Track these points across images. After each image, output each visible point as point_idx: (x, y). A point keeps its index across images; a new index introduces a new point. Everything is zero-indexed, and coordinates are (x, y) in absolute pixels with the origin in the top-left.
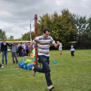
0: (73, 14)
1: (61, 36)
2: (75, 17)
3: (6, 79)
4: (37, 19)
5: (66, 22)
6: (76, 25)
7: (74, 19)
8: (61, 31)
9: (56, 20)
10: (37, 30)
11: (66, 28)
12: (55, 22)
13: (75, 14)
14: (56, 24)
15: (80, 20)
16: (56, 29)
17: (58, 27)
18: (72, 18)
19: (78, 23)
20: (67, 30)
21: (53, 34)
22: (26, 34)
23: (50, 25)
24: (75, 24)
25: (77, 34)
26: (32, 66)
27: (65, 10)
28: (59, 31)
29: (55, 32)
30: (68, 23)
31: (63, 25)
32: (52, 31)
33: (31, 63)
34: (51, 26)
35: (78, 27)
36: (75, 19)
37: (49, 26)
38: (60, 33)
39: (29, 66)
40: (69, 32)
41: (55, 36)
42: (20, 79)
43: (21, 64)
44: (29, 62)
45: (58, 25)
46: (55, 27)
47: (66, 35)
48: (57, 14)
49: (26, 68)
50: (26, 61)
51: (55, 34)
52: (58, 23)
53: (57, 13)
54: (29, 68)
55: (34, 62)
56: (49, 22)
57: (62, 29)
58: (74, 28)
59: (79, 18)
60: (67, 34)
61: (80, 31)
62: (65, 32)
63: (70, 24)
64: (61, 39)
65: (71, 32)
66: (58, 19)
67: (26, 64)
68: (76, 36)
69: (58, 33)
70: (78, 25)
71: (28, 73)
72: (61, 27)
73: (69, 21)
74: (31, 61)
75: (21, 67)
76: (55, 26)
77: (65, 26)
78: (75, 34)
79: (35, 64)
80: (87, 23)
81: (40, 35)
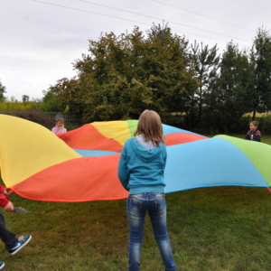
5: (170, 57)
11: (172, 74)
14: (141, 61)
21: (134, 89)
27: (159, 28)
31: (165, 64)
45: (149, 61)
46: (140, 68)
47: (172, 94)
48: (140, 34)
51: (141, 90)
52: (148, 57)
53: (139, 31)
57: (161, 77)
59: (200, 51)
60: (177, 91)
62: (168, 86)
63: (181, 62)
64: (157, 105)
72: (160, 70)
80: (220, 66)
81: (96, 90)
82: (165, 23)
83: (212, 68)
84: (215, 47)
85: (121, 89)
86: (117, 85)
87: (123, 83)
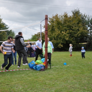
0: (84, 15)
1: (71, 37)
2: (86, 17)
3: (16, 79)
4: (47, 20)
5: (76, 23)
6: (87, 26)
7: (84, 20)
8: (72, 32)
9: (66, 21)
10: (47, 30)
11: (76, 29)
12: (65, 23)
13: (86, 15)
14: (66, 25)
15: (91, 21)
16: (66, 30)
17: (68, 27)
18: (83, 18)
19: (89, 24)
20: (77, 31)
21: (63, 35)
22: (35, 35)
23: (60, 25)
24: (86, 24)
25: (88, 35)
26: (41, 67)
27: (76, 11)
28: (69, 31)
29: (66, 32)
30: (78, 24)
31: (74, 26)
32: (62, 32)
33: (40, 64)
34: (61, 27)
35: (89, 28)
36: (86, 20)
37: (59, 27)
38: (71, 34)
39: (39, 67)
40: (80, 33)
41: (65, 37)
42: (30, 80)
43: (31, 65)
44: (39, 63)
45: (68, 25)
46: (66, 28)
47: (76, 36)
49: (36, 69)
50: (36, 62)
51: (65, 35)
52: (68, 24)
54: (39, 69)
55: (44, 63)
56: (59, 23)
57: (72, 30)
58: (84, 29)
59: (90, 19)
60: (78, 35)
61: (91, 32)
62: (75, 33)
63: (80, 25)
64: (71, 40)
65: (81, 33)
66: (69, 20)
67: (36, 65)
68: (87, 37)
69: (68, 33)
70: (89, 26)
71: (38, 73)
72: (72, 28)
73: (80, 22)
74: (41, 62)
75: (30, 68)
76: (65, 26)
77: (75, 26)
78: (86, 35)
79: (45, 65)
81: (50, 36)
82: (78, 9)
85: (58, 35)
86: (57, 34)
87: (59, 33)
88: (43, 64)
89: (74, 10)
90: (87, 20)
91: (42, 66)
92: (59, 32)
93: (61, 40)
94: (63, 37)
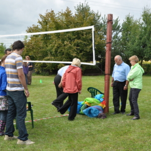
0: (97, 14)
2: (99, 18)
6: (103, 33)
8: (81, 43)
11: (88, 39)
13: (99, 14)
17: (74, 35)
26: (99, 110)
27: (82, 6)
29: (70, 43)
32: (66, 43)
39: (96, 111)
44: (93, 103)
47: (88, 50)
48: (70, 12)
64: (79, 57)
72: (81, 36)
74: (97, 102)
80: (120, 31)
81: (43, 48)
82: (86, 3)
83: (115, 33)
84: (117, 19)
85: (58, 48)
86: (56, 45)
87: (59, 44)
88: (100, 105)
89: (79, 5)
90: (103, 23)
91: (100, 108)
92: (60, 42)
93: (64, 56)
94: (65, 51)
